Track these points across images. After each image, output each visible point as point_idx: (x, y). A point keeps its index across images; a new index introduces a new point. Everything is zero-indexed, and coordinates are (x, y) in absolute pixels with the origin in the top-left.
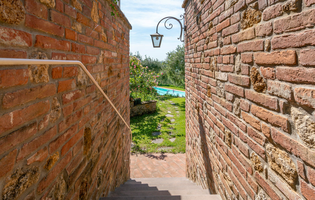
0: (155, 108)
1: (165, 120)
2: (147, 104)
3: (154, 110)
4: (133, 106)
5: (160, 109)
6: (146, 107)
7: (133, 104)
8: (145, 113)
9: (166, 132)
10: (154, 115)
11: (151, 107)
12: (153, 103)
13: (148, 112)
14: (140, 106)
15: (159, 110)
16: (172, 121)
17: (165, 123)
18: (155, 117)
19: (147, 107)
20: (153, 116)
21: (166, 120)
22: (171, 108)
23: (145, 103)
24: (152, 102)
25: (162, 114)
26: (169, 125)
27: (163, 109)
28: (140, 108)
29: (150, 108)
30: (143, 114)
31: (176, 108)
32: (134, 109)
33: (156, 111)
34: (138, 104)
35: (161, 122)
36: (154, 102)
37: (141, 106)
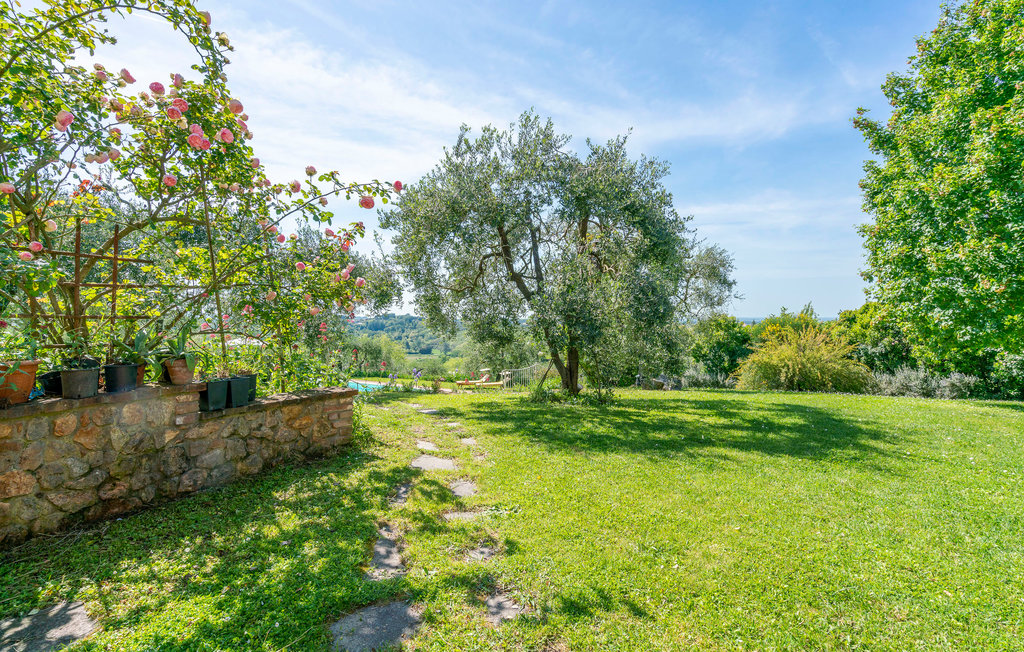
0: (349, 429)
1: (424, 493)
2: (296, 409)
3: (338, 439)
4: (194, 419)
5: (377, 436)
6: (289, 423)
7: (195, 407)
8: (286, 461)
9: (455, 581)
10: (343, 470)
11: (324, 426)
12: (333, 402)
13: (301, 457)
14: (250, 416)
15: (369, 439)
16: (465, 490)
17: (428, 508)
18: (354, 478)
19: (296, 424)
20: (338, 473)
21: (426, 487)
22: (425, 425)
23: (286, 403)
24: (331, 396)
25: (389, 460)
26: (455, 519)
27: (389, 435)
28: (244, 432)
29: (316, 428)
30: (268, 467)
31: (454, 425)
32: (201, 438)
33: (349, 445)
34: (229, 405)
35: (398, 505)
36: (342, 395)
37: (254, 419)
